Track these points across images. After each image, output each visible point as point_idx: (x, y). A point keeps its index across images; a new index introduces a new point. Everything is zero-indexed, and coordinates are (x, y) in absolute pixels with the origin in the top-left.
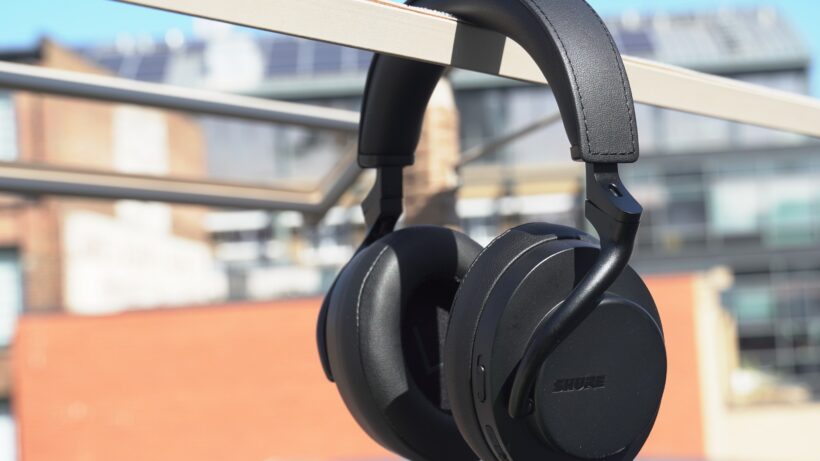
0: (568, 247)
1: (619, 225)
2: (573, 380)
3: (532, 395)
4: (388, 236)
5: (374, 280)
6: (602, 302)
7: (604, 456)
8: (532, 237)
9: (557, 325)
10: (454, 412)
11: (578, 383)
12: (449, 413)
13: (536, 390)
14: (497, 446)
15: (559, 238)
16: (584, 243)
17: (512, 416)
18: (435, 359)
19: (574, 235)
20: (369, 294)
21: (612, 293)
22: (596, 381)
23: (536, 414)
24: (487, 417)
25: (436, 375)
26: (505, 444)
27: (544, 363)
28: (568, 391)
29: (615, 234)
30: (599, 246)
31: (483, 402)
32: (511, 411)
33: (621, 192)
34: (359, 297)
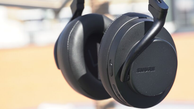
0: (142, 21)
1: (160, 13)
2: (143, 68)
3: (129, 74)
4: (79, 17)
5: (74, 33)
6: (155, 41)
7: (155, 95)
8: (130, 17)
9: (137, 49)
10: (102, 81)
11: (145, 69)
12: (100, 80)
13: (130, 72)
14: (117, 92)
15: (139, 18)
16: (148, 19)
17: (122, 81)
18: (96, 61)
19: (145, 17)
20: (72, 38)
21: (158, 38)
22: (152, 69)
23: (130, 80)
24: (113, 81)
25: (97, 67)
26: (120, 92)
27: (133, 63)
28: (142, 72)
29: (159, 16)
30: (153, 21)
31: (111, 76)
32: (121, 80)
33: (161, 1)
34: (68, 39)
